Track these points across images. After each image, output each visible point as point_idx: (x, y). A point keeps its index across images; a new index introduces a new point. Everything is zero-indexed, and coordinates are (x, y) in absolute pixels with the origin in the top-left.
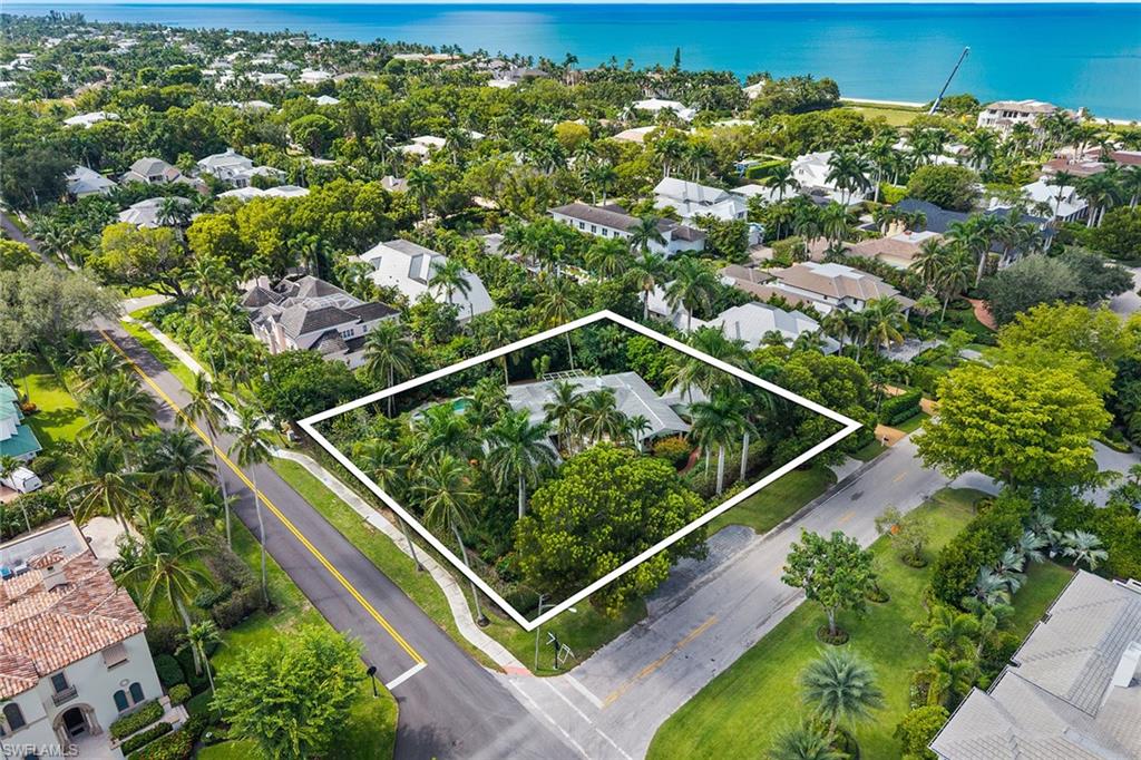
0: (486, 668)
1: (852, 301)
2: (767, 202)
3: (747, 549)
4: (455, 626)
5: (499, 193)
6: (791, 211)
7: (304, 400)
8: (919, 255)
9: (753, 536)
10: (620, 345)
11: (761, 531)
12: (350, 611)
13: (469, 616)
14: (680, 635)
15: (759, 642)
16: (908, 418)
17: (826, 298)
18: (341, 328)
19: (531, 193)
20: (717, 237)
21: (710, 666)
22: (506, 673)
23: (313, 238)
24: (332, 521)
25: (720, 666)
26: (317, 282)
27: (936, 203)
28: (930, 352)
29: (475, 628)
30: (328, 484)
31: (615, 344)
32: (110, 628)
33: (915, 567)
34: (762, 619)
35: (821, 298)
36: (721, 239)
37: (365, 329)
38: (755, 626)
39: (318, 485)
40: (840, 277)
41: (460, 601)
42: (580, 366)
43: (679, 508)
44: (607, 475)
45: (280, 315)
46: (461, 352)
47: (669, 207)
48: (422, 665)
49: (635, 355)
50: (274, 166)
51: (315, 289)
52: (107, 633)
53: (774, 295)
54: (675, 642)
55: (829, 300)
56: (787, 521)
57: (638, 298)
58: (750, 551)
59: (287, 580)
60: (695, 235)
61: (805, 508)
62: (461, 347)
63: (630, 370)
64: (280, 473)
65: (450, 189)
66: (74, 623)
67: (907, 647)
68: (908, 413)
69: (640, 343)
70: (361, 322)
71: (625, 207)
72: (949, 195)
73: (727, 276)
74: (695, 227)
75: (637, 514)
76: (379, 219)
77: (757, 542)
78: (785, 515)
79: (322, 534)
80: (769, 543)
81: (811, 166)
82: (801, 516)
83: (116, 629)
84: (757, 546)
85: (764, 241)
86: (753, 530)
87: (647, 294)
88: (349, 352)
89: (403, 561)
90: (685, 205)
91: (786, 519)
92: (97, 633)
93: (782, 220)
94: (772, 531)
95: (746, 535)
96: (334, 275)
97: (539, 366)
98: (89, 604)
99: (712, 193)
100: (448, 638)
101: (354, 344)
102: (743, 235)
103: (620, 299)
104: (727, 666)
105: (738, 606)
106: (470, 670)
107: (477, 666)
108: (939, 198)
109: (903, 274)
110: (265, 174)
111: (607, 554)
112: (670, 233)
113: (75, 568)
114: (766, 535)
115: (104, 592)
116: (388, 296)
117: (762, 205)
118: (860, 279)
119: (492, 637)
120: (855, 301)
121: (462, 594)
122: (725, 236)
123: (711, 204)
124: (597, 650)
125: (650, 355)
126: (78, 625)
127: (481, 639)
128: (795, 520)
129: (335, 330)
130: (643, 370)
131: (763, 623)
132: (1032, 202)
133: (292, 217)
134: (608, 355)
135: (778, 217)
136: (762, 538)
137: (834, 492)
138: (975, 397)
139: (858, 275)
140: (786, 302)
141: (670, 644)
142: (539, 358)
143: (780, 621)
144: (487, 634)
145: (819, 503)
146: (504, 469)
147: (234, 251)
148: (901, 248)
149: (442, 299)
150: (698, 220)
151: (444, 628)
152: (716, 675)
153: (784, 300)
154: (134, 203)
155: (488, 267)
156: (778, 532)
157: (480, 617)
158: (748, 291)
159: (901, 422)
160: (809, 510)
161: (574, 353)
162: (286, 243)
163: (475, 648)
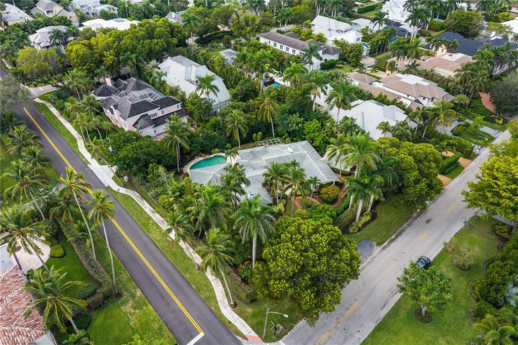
0: (237, 337)
1: (423, 98)
2: (371, 31)
3: (372, 256)
4: (219, 307)
5: (231, 24)
6: (385, 37)
7: (131, 164)
8: (458, 70)
9: (376, 247)
10: (300, 125)
11: (379, 244)
12: (162, 297)
13: (226, 301)
14: (340, 314)
15: (383, 319)
16: (453, 169)
17: (408, 96)
18: (150, 113)
19: (248, 25)
20: (347, 52)
21: (357, 335)
22: (247, 340)
23: (133, 56)
24: (150, 235)
25: (363, 336)
26: (136, 82)
27: (460, 33)
28: (461, 126)
29: (229, 308)
30: (147, 210)
31: (297, 125)
32: (25, 334)
33: (464, 270)
34: (383, 304)
35: (406, 96)
36: (348, 53)
37: (163, 112)
38: (380, 308)
39: (142, 212)
40: (417, 84)
41: (221, 291)
42: (277, 135)
43: (347, 260)
44: (306, 242)
45: (117, 105)
46: (215, 128)
47: (320, 34)
48: (202, 334)
49: (308, 133)
50: (111, 4)
51: (135, 86)
52: (24, 338)
53: (381, 93)
54: (338, 319)
55: (410, 97)
56: (393, 237)
57: (310, 98)
58: (374, 257)
59: (127, 275)
60: (335, 51)
61: (402, 228)
62: (214, 124)
63: (304, 139)
64: (121, 203)
65: (204, 22)
66: (4, 333)
67: (464, 325)
68: (453, 167)
69: (311, 126)
70: (160, 109)
71: (297, 33)
72: (467, 28)
73: (354, 79)
74: (334, 46)
75: (324, 266)
76: (168, 43)
77: (377, 251)
78: (391, 233)
79: (145, 245)
80: (384, 252)
81: (393, 8)
82: (400, 234)
83: (29, 335)
84: (378, 254)
85: (369, 54)
86: (375, 243)
87: (315, 97)
88: (155, 126)
89: (189, 263)
90: (329, 32)
91: (392, 236)
92: (18, 338)
93: (380, 43)
94: (385, 244)
95: (371, 246)
96: (145, 77)
97: (256, 138)
98: (13, 317)
99: (343, 26)
100: (215, 316)
101: (157, 122)
102: (360, 52)
103: (301, 100)
104: (366, 336)
105: (370, 295)
106: (228, 338)
107: (231, 334)
108: (462, 30)
109: (449, 81)
110: (106, 9)
111: (307, 290)
112: (322, 51)
113: (8, 280)
114: (382, 247)
115: (22, 306)
116: (175, 91)
117: (369, 33)
118: (428, 86)
119: (239, 315)
120: (424, 98)
121: (221, 286)
122: (350, 52)
123: (342, 32)
124: (296, 324)
125: (317, 133)
126: (7, 334)
127: (233, 316)
128: (397, 237)
129: (147, 114)
130: (312, 141)
131: (384, 306)
132: (512, 33)
133: (121, 43)
134: (293, 131)
135: (378, 41)
136: (380, 248)
137: (416, 218)
138: (507, 179)
139: (426, 83)
140: (387, 98)
141: (335, 320)
142: (257, 134)
143: (393, 305)
144: (236, 313)
145: (409, 225)
146: (246, 232)
147: (91, 63)
148: (446, 64)
149: (203, 96)
150: (336, 42)
151: (213, 308)
152: (361, 341)
153: (386, 97)
154: (38, 29)
155: (227, 72)
156: (389, 244)
157: (232, 303)
158: (367, 91)
159: (449, 172)
160: (404, 230)
161: (275, 128)
162: (119, 58)
163: (230, 322)
